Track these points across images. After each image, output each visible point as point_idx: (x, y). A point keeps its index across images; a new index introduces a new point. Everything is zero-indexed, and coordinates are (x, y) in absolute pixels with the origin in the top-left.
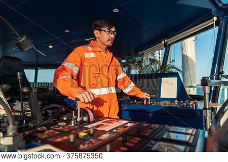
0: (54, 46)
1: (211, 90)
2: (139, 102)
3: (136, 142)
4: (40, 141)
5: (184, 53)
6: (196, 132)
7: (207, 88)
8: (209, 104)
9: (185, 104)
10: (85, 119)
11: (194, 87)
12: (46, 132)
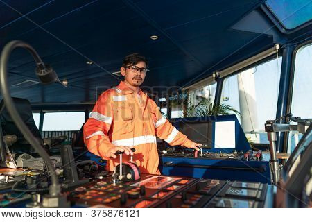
0: (70, 81)
1: (278, 137)
2: (188, 155)
3: (198, 199)
4: (86, 203)
5: (241, 89)
6: (263, 187)
7: (273, 134)
8: (276, 154)
9: (247, 156)
10: (129, 176)
11: (256, 133)
12: (88, 193)
